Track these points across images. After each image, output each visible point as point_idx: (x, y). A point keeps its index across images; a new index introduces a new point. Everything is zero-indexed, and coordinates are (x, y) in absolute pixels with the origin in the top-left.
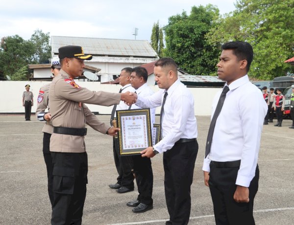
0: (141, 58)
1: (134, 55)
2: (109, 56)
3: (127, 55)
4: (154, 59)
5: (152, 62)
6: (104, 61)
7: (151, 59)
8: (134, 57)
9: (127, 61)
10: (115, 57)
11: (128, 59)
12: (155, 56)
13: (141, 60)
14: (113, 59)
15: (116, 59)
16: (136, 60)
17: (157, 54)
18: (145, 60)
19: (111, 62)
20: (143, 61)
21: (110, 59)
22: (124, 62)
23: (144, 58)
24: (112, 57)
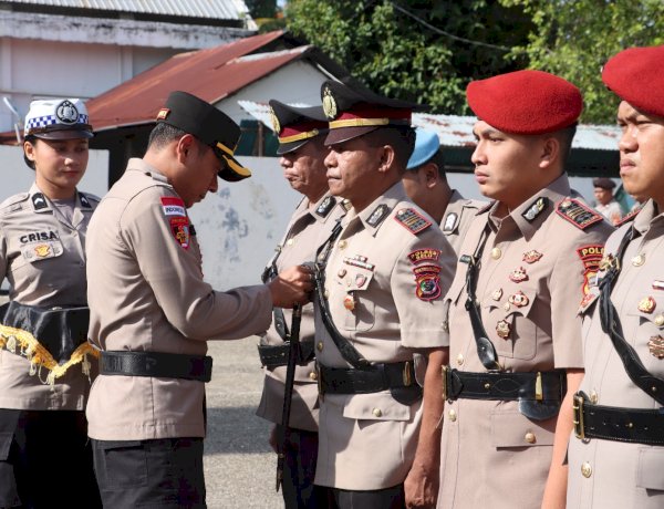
0: (170, 26)
1: (140, 8)
2: (18, 7)
3: (104, 7)
4: (232, 30)
7: (220, 29)
8: (139, 17)
9: (103, 38)
10: (46, 16)
11: (110, 27)
12: (236, 18)
13: (173, 34)
14: (34, 26)
15: (53, 26)
16: (147, 34)
17: (247, 10)
18: (192, 37)
19: (29, 39)
20: (178, 38)
21: (20, 22)
22: (91, 41)
23: (186, 27)
24: (30, 16)
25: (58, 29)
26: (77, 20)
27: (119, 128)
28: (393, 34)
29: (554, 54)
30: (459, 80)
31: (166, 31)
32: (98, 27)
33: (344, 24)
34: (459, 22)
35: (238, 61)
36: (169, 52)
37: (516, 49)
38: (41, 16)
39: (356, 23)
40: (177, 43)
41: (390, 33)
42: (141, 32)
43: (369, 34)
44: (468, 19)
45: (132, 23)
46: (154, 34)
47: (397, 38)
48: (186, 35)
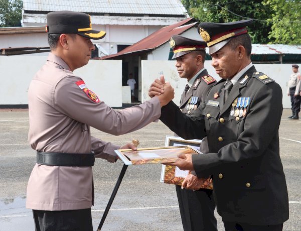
0: (160, 18)
1: (151, 13)
2: (111, 14)
3: (139, 12)
4: (181, 18)
5: (178, 22)
6: (103, 23)
7: (177, 18)
8: (150, 15)
9: (138, 23)
10: (120, 17)
11: (140, 19)
12: (183, 14)
13: (161, 21)
14: (116, 20)
15: (121, 20)
16: (153, 21)
17: (186, 11)
18: (167, 21)
19: (114, 25)
20: (163, 22)
21: (112, 19)
22: (134, 24)
23: (166, 18)
24: (114, 17)
25: (123, 21)
26: (129, 18)
27: (133, 53)
28: (228, 17)
29: (282, 21)
30: (251, 32)
31: (159, 20)
32: (136, 20)
33: (211, 14)
34: (251, 11)
35: (176, 28)
36: (160, 27)
37: (269, 20)
38: (118, 17)
39: (215, 13)
40: (162, 23)
41: (227, 17)
42: (151, 21)
43: (220, 17)
44: (254, 10)
45: (148, 18)
46: (155, 21)
47: (229, 19)
48: (165, 21)
